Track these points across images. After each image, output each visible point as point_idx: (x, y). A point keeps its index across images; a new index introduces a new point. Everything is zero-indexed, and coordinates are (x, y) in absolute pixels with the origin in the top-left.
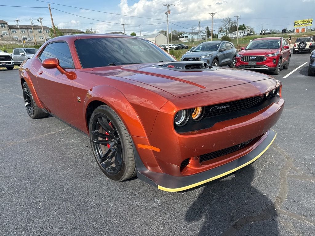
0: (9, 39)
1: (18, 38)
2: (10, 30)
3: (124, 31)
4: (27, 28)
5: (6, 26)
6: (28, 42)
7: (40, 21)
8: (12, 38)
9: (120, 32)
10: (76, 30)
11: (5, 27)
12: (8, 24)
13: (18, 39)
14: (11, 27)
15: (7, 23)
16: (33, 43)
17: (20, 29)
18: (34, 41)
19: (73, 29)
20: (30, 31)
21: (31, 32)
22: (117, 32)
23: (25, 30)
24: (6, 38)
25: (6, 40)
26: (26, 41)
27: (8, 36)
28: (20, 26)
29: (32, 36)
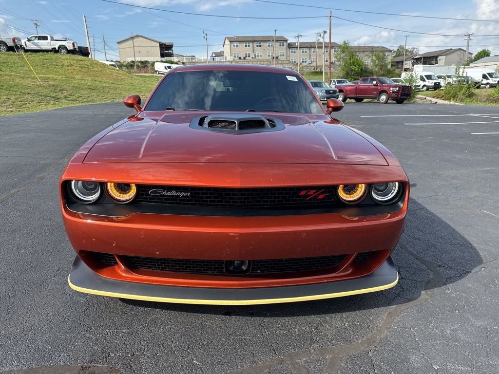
0: (284, 62)
1: (296, 60)
2: (288, 49)
3: (468, 46)
4: (310, 46)
5: (285, 44)
6: (306, 66)
7: (322, 36)
8: (289, 61)
9: (460, 49)
10: (379, 47)
11: (283, 45)
12: (288, 42)
13: (295, 62)
14: (291, 46)
15: (286, 41)
16: (313, 68)
17: (300, 47)
18: (314, 64)
19: (375, 46)
20: (312, 50)
21: (314, 52)
22: (453, 48)
23: (307, 50)
24: (281, 61)
25: (280, 64)
26: (304, 64)
27: (283, 58)
28: (301, 43)
29: (313, 58)
